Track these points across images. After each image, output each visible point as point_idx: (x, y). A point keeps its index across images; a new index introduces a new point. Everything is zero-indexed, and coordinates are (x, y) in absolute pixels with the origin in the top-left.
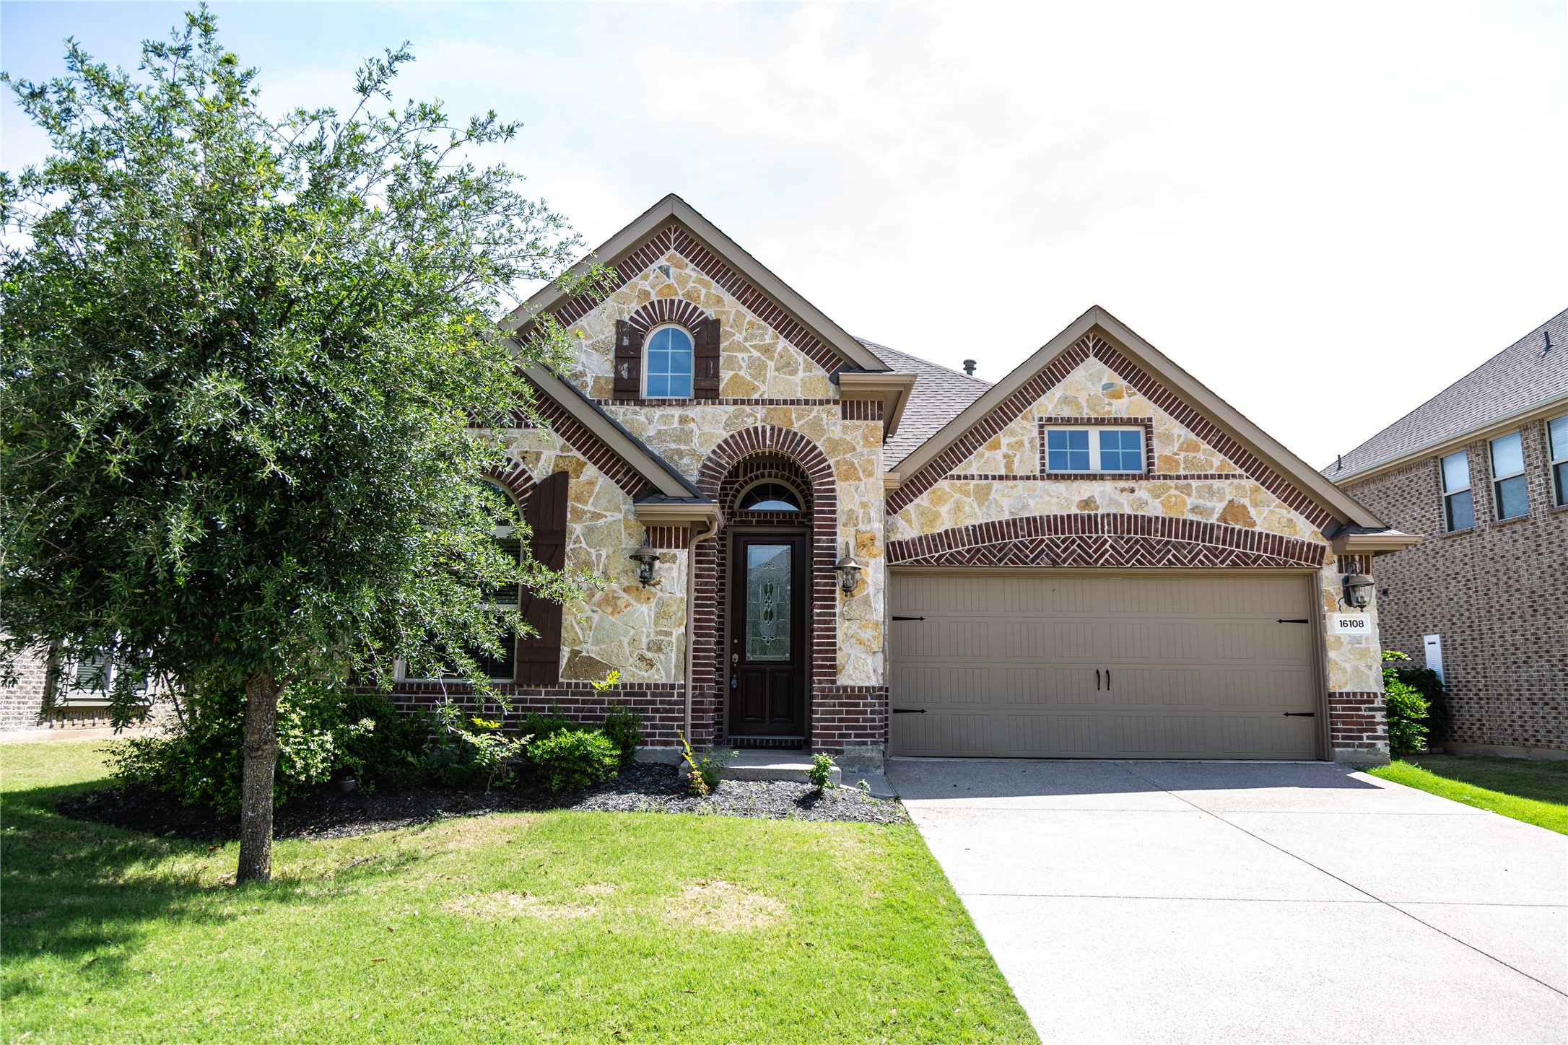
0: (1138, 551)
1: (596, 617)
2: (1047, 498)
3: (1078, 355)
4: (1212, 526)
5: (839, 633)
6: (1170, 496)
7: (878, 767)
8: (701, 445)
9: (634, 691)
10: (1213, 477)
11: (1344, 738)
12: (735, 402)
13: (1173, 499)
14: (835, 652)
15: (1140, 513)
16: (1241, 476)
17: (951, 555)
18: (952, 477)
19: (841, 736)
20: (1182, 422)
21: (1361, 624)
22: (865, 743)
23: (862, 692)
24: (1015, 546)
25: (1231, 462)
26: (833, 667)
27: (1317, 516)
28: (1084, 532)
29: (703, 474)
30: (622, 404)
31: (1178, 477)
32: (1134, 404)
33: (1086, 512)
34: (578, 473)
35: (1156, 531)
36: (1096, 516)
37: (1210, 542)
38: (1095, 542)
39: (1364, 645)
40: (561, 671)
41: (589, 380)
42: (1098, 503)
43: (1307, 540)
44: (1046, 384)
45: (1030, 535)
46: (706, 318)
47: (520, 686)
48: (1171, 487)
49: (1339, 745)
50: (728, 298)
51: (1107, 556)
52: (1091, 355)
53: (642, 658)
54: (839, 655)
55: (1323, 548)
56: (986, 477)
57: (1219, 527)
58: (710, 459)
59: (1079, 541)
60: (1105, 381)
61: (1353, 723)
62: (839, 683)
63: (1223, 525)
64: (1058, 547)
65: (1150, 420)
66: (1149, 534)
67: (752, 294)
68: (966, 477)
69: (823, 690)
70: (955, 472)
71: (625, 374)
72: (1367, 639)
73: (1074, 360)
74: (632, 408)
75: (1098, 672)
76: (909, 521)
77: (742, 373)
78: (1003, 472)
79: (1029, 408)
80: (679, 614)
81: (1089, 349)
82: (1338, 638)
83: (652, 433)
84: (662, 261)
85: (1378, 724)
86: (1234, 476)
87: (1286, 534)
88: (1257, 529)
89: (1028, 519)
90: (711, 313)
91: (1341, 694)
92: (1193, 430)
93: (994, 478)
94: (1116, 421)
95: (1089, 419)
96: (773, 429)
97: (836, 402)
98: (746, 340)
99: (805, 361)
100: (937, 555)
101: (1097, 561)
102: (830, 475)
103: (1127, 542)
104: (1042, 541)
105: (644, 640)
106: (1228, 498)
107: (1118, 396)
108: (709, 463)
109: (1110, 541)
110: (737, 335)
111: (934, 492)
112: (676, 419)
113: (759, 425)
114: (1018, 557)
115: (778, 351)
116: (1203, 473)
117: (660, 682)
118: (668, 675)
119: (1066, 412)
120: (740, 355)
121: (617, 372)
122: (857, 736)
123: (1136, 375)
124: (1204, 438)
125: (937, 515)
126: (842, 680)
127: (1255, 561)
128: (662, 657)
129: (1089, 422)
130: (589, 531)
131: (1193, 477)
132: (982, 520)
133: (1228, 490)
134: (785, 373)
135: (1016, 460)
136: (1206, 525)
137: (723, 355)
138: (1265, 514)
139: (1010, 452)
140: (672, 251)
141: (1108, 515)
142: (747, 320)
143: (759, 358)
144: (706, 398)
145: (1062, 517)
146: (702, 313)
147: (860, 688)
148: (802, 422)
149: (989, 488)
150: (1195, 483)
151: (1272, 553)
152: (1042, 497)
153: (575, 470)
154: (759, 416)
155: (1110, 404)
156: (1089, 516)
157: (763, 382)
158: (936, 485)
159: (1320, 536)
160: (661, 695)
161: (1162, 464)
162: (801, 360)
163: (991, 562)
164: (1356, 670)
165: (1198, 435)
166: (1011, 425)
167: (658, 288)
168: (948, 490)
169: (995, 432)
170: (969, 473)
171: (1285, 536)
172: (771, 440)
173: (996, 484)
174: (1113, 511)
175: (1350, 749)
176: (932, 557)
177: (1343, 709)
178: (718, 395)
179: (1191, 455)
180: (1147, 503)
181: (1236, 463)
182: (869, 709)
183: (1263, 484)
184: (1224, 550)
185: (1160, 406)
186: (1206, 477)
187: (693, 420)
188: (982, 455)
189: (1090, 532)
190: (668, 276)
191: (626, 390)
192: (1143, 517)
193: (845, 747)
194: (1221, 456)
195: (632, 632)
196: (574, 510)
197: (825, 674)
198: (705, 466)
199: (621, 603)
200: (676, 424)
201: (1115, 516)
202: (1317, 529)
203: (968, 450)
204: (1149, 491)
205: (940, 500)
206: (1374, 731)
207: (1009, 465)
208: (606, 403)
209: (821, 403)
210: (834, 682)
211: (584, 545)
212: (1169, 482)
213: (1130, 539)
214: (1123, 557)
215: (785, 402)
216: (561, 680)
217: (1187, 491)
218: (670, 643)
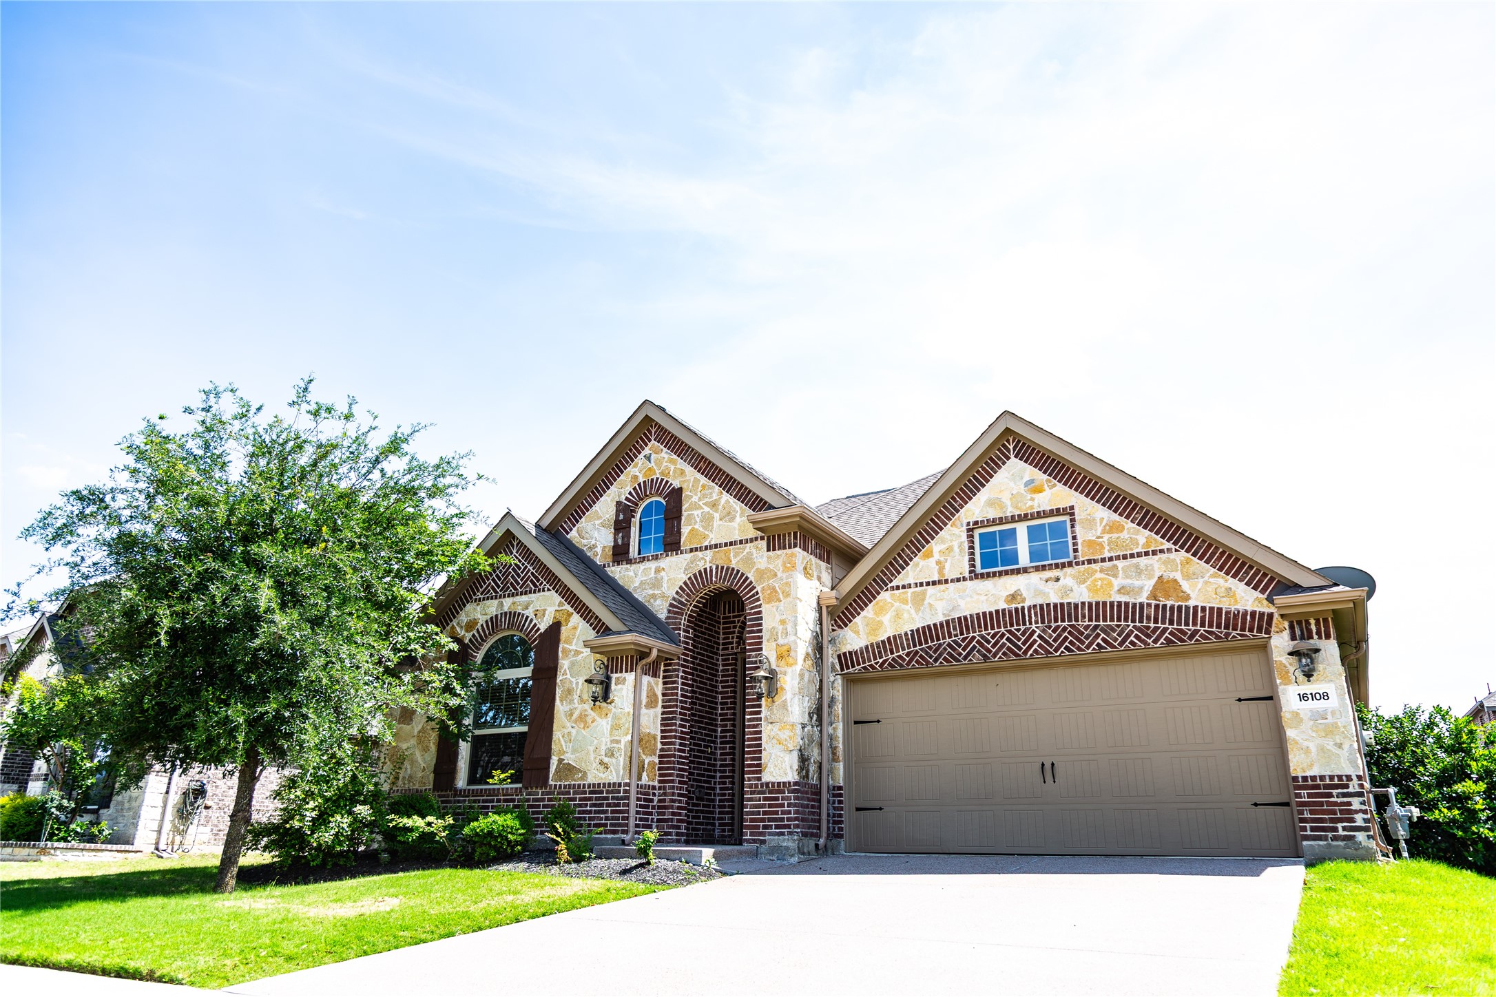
0: (1066, 638)
1: (574, 731)
2: (976, 597)
3: (1000, 459)
4: (1141, 605)
5: (764, 736)
6: (1095, 580)
7: (792, 856)
8: (669, 588)
9: (596, 789)
10: (1139, 555)
11: (1313, 829)
12: (691, 550)
13: (1099, 583)
14: (760, 752)
15: (1065, 601)
16: (1169, 550)
17: (893, 659)
18: (892, 588)
19: (765, 827)
20: (1104, 505)
21: (1325, 696)
22: (783, 834)
23: (780, 787)
24: (949, 645)
25: (1158, 537)
26: (759, 765)
27: (1260, 581)
28: (1012, 625)
29: (669, 611)
30: (618, 564)
31: (1103, 560)
32: (1057, 495)
33: (1014, 606)
34: (567, 621)
35: (1084, 616)
36: (1023, 608)
37: (1141, 621)
38: (1023, 634)
39: (1330, 720)
40: (551, 776)
41: (599, 550)
42: (1025, 595)
43: (1249, 609)
44: (971, 491)
45: (962, 634)
46: (674, 488)
47: (527, 788)
48: (1096, 571)
49: (1307, 838)
50: (689, 470)
51: (1035, 646)
52: (1012, 456)
53: (601, 763)
54: (764, 755)
55: (1271, 616)
56: (921, 585)
57: (1149, 605)
58: (674, 599)
59: (1008, 635)
60: (1026, 478)
61: (1324, 812)
62: (763, 780)
63: (1154, 603)
64: (988, 642)
65: (1072, 508)
66: (1077, 620)
67: (705, 462)
68: (904, 587)
69: (751, 786)
70: (894, 584)
71: (620, 542)
72: (1333, 713)
73: (996, 464)
74: (625, 566)
75: (1043, 765)
76: (857, 633)
77: (697, 527)
78: (936, 579)
79: (957, 515)
80: (627, 726)
81: (1009, 452)
82: (1296, 714)
83: (637, 584)
84: (647, 451)
85: (1357, 812)
86: (1162, 551)
87: (1225, 605)
88: (1191, 603)
89: (959, 619)
90: (676, 484)
91: (1305, 778)
92: (1115, 511)
93: (928, 584)
94: (1039, 515)
95: (1013, 517)
96: (717, 568)
97: (762, 538)
98: (700, 500)
99: (741, 508)
100: (881, 661)
101: (1025, 652)
102: (758, 600)
103: (1054, 631)
104: (974, 638)
105: (603, 748)
106: (1158, 574)
107: (1039, 490)
108: (673, 602)
109: (1038, 631)
110: (694, 497)
111: (877, 603)
112: (653, 570)
113: (708, 566)
114: (951, 656)
115: (722, 503)
116: (1128, 553)
117: (612, 782)
118: (618, 777)
119: (992, 514)
120: (695, 513)
121: (615, 540)
122: (777, 827)
123: (1055, 467)
124: (1127, 517)
125: (880, 624)
126: (767, 777)
127: (1191, 637)
128: (614, 760)
129: (1013, 519)
130: (573, 664)
131: (1118, 558)
132: (919, 624)
133: (1156, 566)
134: (726, 521)
135: (947, 566)
136: (1134, 605)
137: (685, 514)
138: (1199, 586)
139: (942, 559)
140: (653, 441)
141: (1035, 606)
142: (701, 483)
143: (708, 512)
144: (672, 551)
145: (991, 613)
146: (671, 484)
147: (779, 784)
148: (738, 558)
149: (924, 593)
150: (1120, 564)
151: (1211, 626)
152: (971, 597)
153: (566, 619)
154: (708, 559)
155: (1032, 499)
156: (1017, 609)
157: (711, 531)
158: (879, 598)
159: (1265, 602)
160: (612, 792)
161: (1086, 549)
162: (738, 509)
163: (928, 662)
164: (1322, 749)
165: (1121, 515)
166: (941, 533)
167: (643, 472)
168: (889, 600)
169: (928, 542)
170: (906, 583)
171: (1224, 606)
172: (716, 577)
173: (930, 589)
174: (1039, 601)
175: (1321, 843)
176: (876, 663)
177: (1310, 795)
178: (680, 547)
179: (1115, 536)
180: (1072, 590)
181: (1163, 537)
182: (786, 803)
183: (1194, 555)
184: (1156, 629)
185: (1081, 493)
186: (1132, 556)
187: (663, 569)
188: (917, 564)
189: (1018, 624)
190: (650, 462)
191: (620, 554)
192: (1069, 604)
193: (767, 837)
194: (1147, 532)
195: (596, 742)
196: (564, 651)
197: (753, 772)
198: (671, 605)
199: (589, 720)
200: (653, 575)
201: (1042, 606)
202: (1261, 596)
203: (905, 562)
204: (1074, 577)
205: (881, 611)
206: (1352, 820)
207: (941, 571)
208: (609, 566)
209: (751, 540)
210: (759, 779)
211: (569, 676)
212: (1093, 566)
213: (1058, 627)
214: (1051, 646)
215: (726, 545)
216: (551, 782)
217: (1114, 572)
218: (619, 749)
